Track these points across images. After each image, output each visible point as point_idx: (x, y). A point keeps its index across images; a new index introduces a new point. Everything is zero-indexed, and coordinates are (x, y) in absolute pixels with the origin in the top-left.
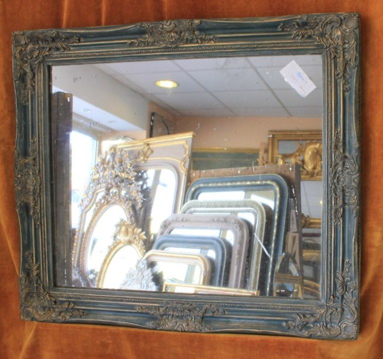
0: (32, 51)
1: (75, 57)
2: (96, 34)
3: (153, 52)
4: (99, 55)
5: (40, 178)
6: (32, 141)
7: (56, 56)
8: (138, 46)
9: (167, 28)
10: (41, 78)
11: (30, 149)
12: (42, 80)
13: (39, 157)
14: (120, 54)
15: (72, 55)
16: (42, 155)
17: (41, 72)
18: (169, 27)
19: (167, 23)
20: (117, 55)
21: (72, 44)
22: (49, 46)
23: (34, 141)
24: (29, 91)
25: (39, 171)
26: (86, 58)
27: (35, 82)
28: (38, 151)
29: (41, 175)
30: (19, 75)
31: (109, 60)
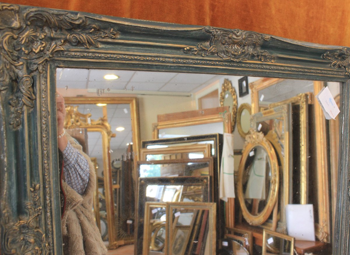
0: (31, 41)
1: (106, 59)
2: (144, 31)
3: (214, 65)
4: (144, 60)
5: (49, 244)
6: (32, 190)
7: (73, 53)
8: (198, 54)
9: (235, 39)
10: (46, 87)
11: (28, 203)
12: (49, 91)
13: (46, 212)
14: (174, 63)
15: (103, 55)
16: (51, 209)
17: (46, 78)
18: (239, 38)
19: (238, 33)
20: (169, 62)
21: (104, 40)
22: (63, 37)
23: (34, 188)
24: (25, 108)
25: (47, 235)
26: (124, 62)
27: (35, 93)
28: (42, 204)
29: (50, 240)
30: (8, 80)
31: (157, 68)
